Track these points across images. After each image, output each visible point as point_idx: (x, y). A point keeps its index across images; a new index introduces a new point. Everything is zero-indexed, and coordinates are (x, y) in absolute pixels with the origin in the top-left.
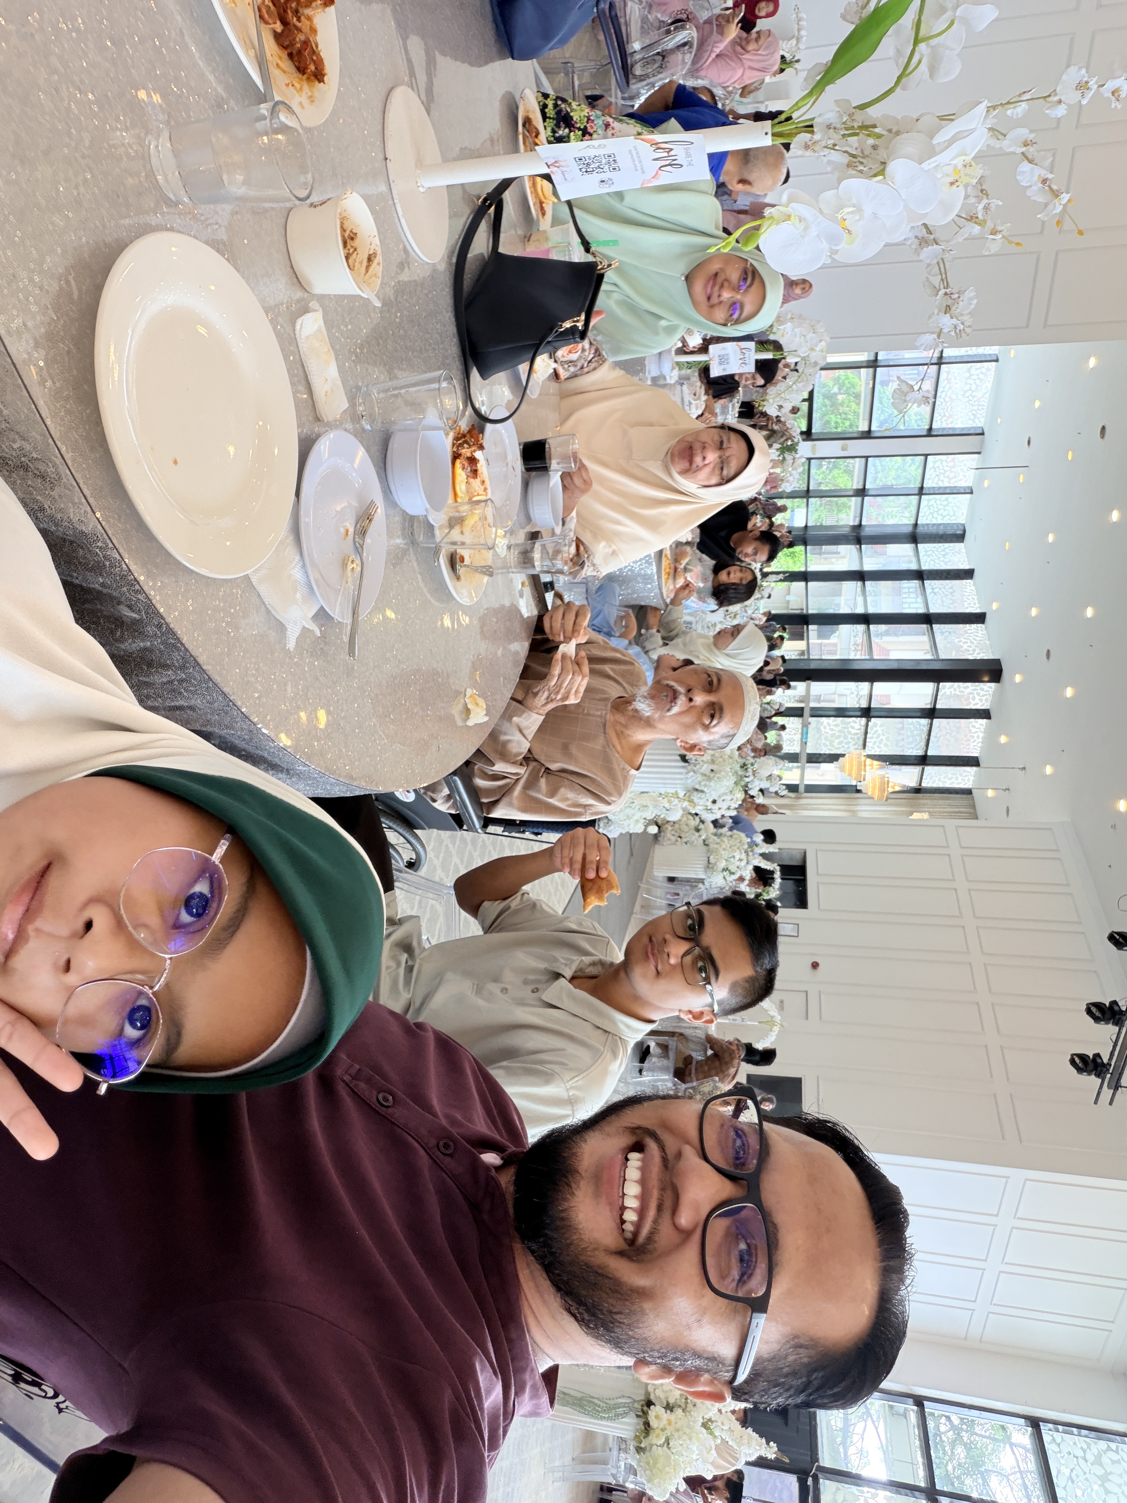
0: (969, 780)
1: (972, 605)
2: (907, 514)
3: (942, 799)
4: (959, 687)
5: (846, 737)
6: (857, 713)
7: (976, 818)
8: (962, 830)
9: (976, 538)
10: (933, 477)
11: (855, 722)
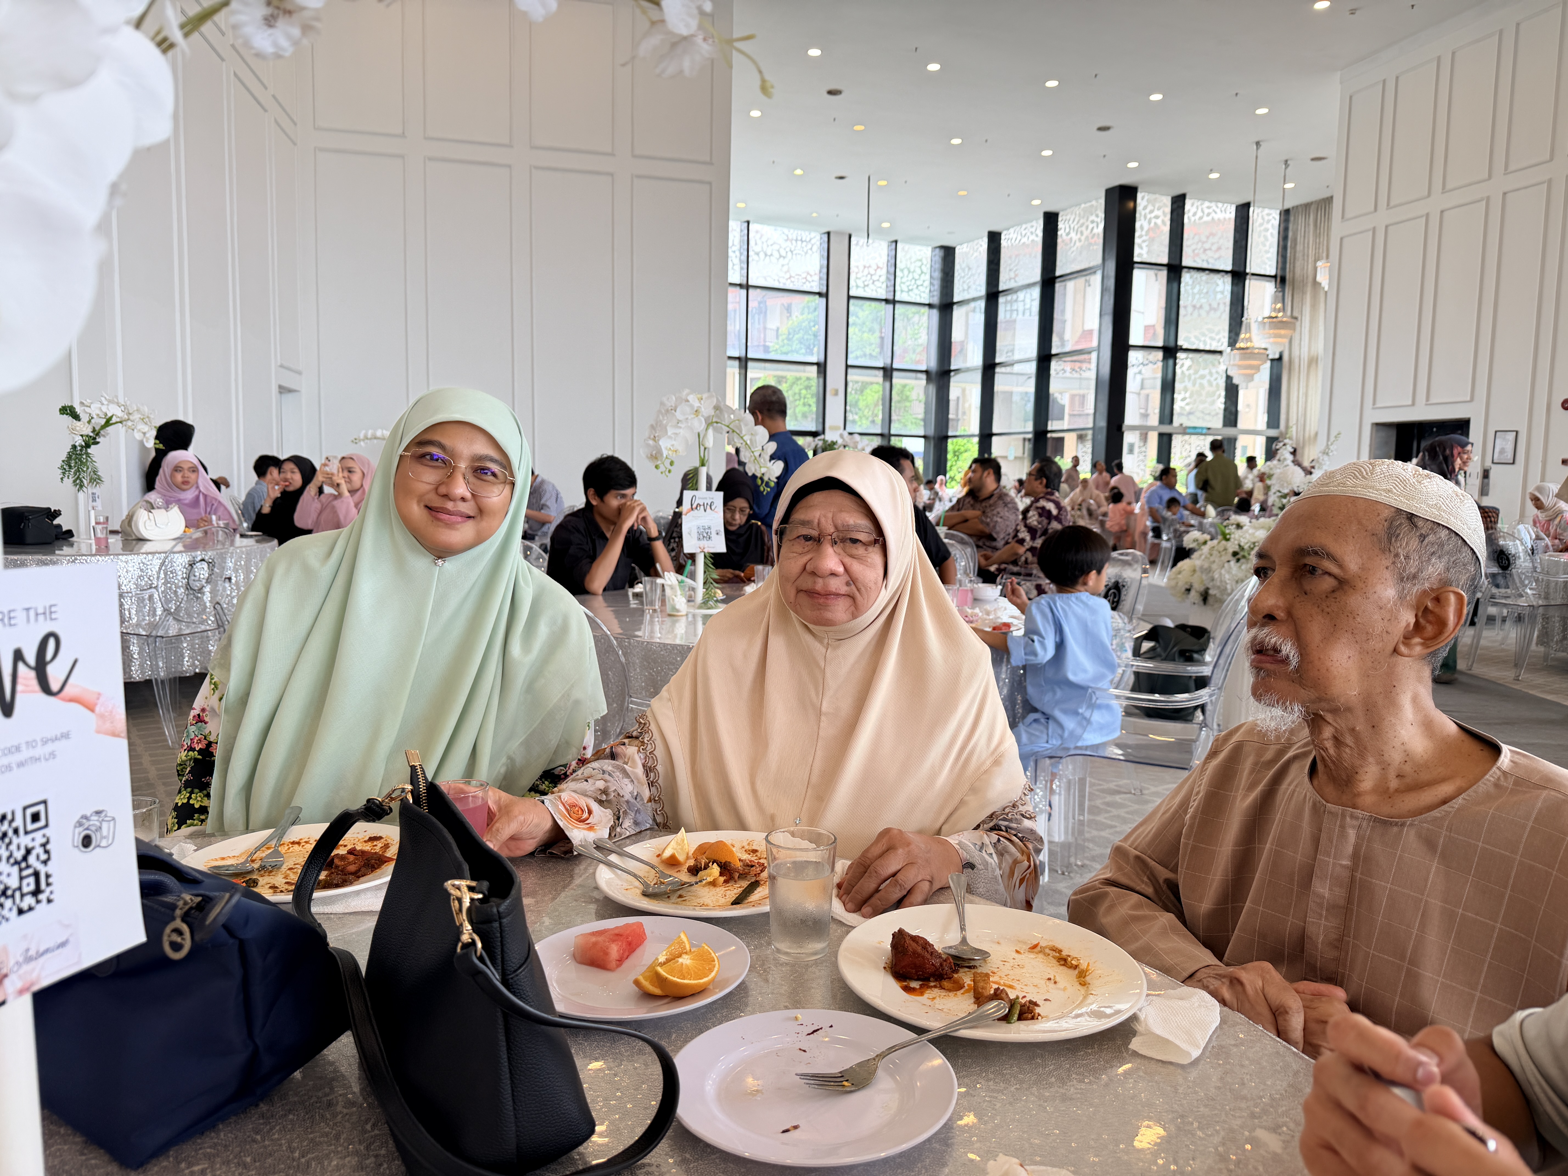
0: (1268, 215)
1: (1033, 230)
2: (916, 319)
3: (1294, 247)
5: (1203, 377)
6: (1171, 362)
7: (1329, 200)
8: (1348, 215)
9: (949, 233)
10: (874, 288)
11: (1182, 365)
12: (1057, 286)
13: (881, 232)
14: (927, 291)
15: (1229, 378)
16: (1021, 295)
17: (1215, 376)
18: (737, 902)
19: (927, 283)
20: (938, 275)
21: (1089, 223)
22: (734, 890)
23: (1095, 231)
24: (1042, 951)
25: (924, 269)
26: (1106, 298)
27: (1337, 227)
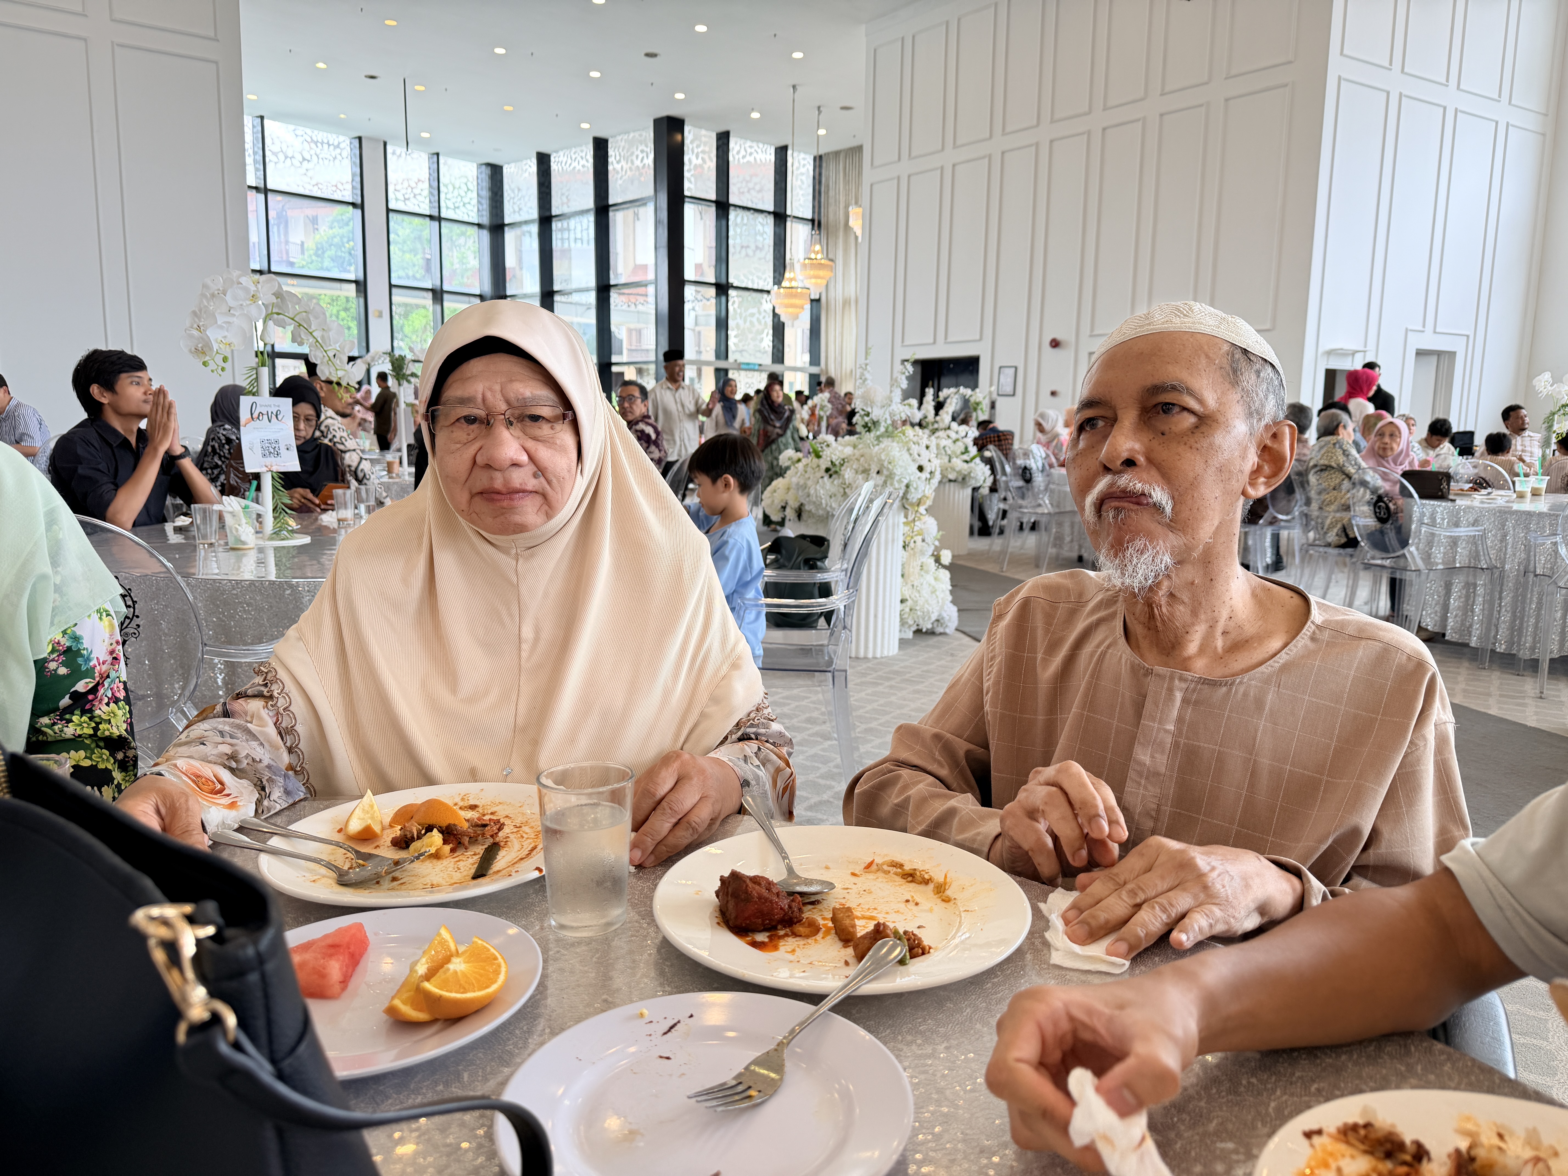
0: (804, 159)
1: (583, 155)
3: (827, 192)
4: (689, 171)
5: (752, 315)
6: (723, 299)
7: (860, 149)
8: (876, 163)
9: (496, 150)
10: (416, 202)
11: (734, 302)
12: (611, 214)
13: (423, 143)
14: (476, 209)
15: (775, 315)
16: (573, 222)
17: (763, 314)
18: (480, 873)
19: (475, 201)
20: (486, 193)
21: (639, 152)
22: (469, 860)
23: (646, 161)
24: (879, 869)
25: (471, 186)
26: (660, 230)
27: (868, 175)
